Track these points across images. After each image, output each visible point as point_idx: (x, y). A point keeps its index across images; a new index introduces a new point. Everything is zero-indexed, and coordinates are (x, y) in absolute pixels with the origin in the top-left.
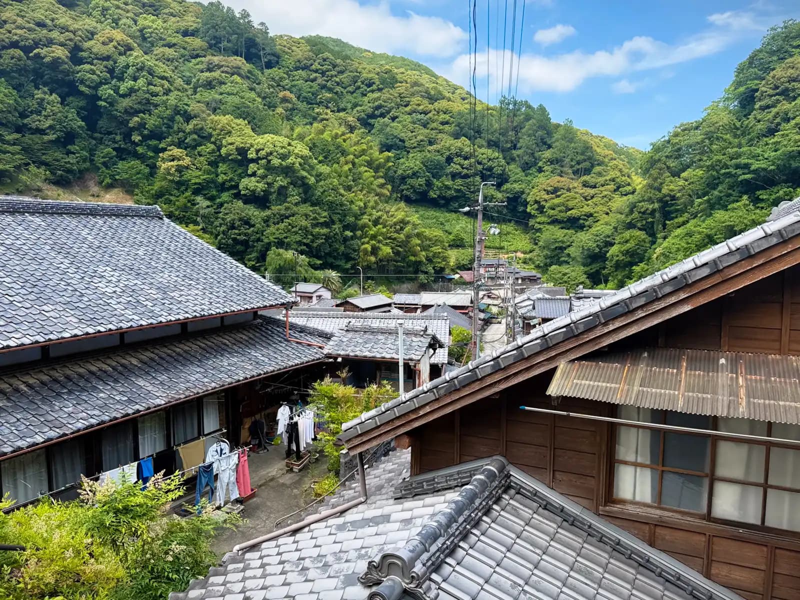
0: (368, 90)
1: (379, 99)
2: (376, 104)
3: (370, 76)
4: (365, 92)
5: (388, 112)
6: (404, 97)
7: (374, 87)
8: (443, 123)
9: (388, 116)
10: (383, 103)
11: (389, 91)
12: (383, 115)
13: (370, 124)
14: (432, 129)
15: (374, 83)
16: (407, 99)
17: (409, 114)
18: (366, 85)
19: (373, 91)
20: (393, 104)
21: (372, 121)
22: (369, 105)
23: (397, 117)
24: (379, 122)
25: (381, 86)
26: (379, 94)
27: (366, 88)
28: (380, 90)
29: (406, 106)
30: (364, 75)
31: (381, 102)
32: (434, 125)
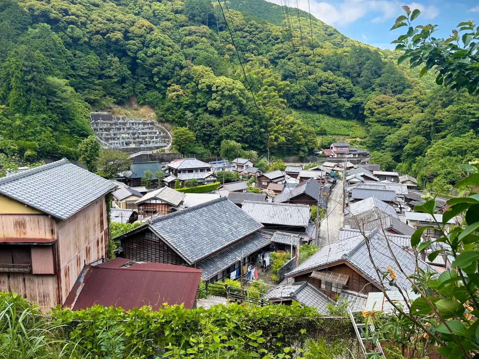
0: (276, 42)
1: (282, 48)
2: (280, 51)
3: (277, 34)
4: (273, 44)
5: (287, 56)
6: (296, 46)
7: (279, 41)
8: (317, 62)
9: (286, 58)
10: (284, 51)
11: (287, 43)
12: (283, 58)
13: (276, 62)
14: (311, 65)
15: (279, 38)
16: (298, 47)
17: (299, 56)
18: (274, 39)
19: (278, 43)
20: (289, 51)
21: (277, 61)
22: (276, 51)
23: (291, 58)
24: (281, 62)
25: (283, 40)
26: (282, 45)
27: (274, 41)
28: (282, 42)
29: (297, 51)
30: (274, 33)
31: (283, 50)
32: (312, 63)
